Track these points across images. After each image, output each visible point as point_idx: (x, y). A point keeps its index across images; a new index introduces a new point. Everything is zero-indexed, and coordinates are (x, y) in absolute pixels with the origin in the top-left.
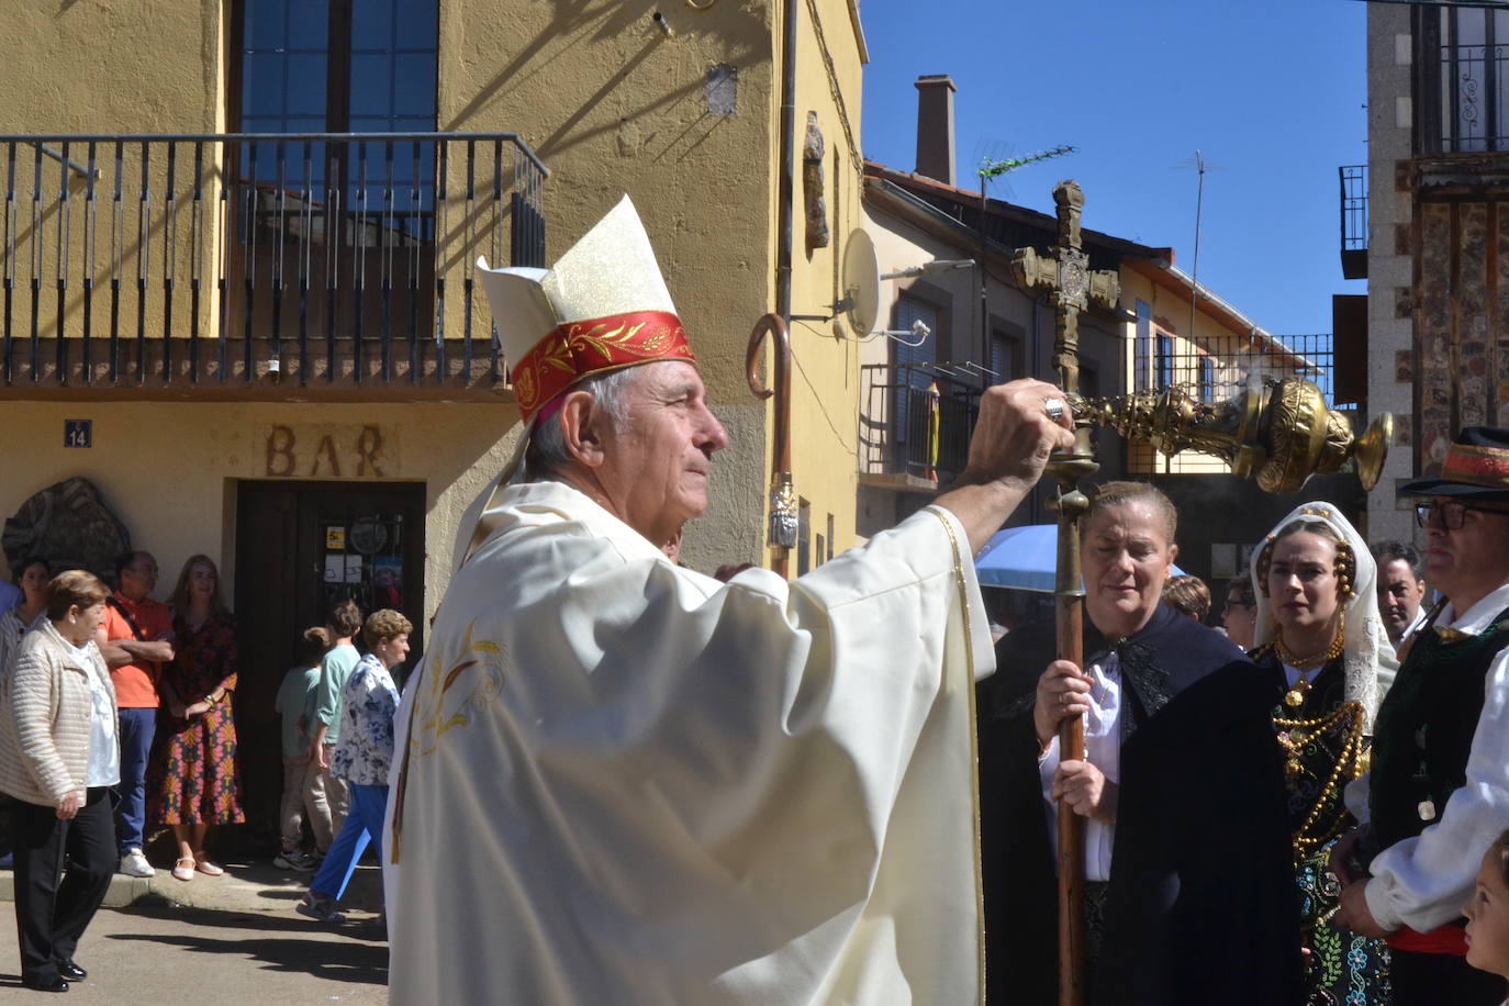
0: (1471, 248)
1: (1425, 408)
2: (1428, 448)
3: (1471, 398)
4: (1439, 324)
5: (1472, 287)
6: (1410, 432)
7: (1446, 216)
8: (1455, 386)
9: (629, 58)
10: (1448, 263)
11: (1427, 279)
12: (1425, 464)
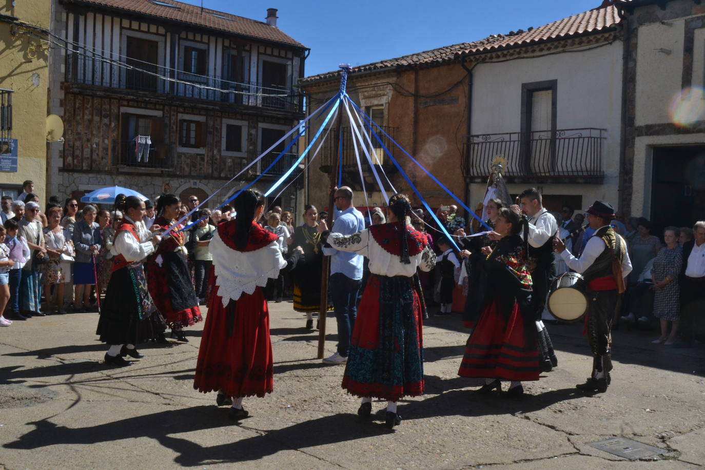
0: (78, 108)
1: (66, 148)
2: (67, 159)
3: (78, 147)
4: (70, 126)
5: (78, 118)
6: (62, 155)
7: (73, 98)
8: (74, 143)
9: (14, 68)
10: (73, 111)
11: (67, 114)
12: (66, 164)
